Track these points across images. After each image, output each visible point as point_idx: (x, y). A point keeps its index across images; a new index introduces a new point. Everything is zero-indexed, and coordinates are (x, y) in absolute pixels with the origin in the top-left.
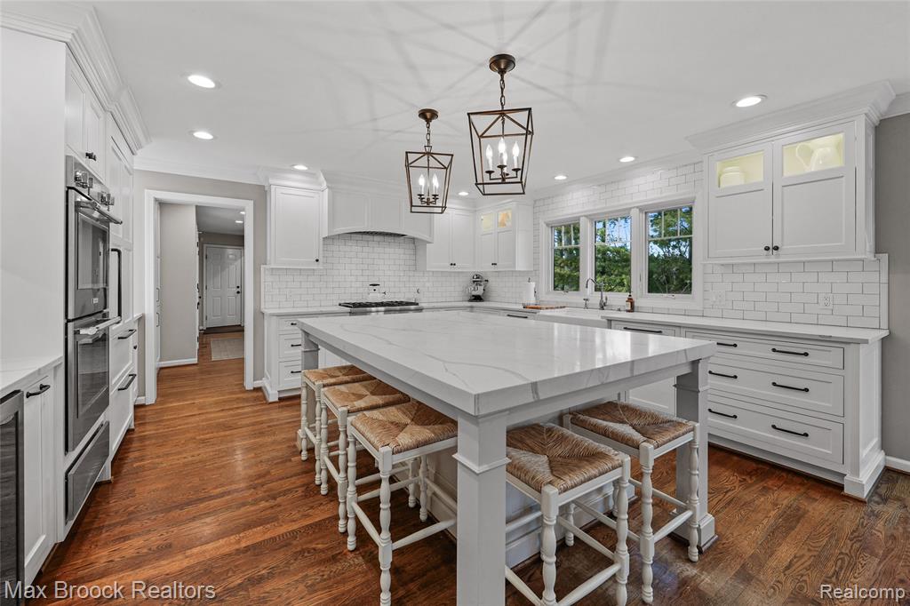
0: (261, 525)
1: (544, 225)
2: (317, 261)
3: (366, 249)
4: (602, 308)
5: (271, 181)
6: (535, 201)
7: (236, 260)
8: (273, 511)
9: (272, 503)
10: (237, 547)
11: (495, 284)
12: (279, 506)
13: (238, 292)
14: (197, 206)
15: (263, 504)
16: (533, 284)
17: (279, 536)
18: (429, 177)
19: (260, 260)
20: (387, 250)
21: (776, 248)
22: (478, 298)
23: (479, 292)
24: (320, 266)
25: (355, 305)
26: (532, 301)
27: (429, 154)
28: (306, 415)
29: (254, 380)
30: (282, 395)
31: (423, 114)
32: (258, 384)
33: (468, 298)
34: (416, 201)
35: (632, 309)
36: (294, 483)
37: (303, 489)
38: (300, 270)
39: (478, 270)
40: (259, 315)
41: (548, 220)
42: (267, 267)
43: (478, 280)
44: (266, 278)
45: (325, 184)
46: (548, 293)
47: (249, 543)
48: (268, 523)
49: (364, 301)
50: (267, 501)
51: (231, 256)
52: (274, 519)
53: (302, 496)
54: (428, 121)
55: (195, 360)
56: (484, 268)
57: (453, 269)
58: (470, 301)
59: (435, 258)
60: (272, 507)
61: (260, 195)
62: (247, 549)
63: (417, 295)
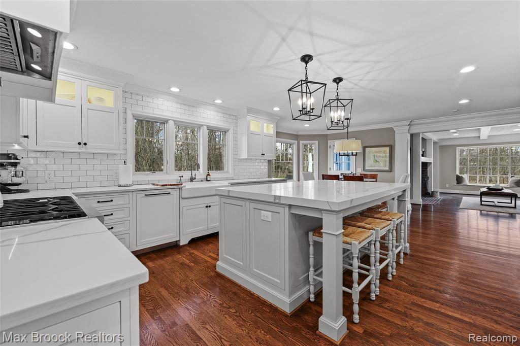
0: (423, 306)
8: (411, 307)
9: (409, 312)
10: (441, 306)
12: (406, 307)
15: (414, 315)
17: (418, 296)
21: (264, 155)
36: (385, 312)
37: (383, 305)
47: (435, 304)
48: (419, 304)
50: (411, 315)
52: (413, 303)
53: (389, 302)
60: (411, 309)
62: (437, 302)
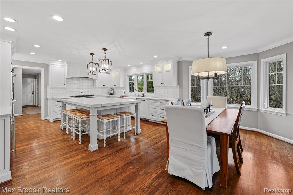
1: (127, 76)
2: (64, 85)
3: (78, 81)
4: (138, 96)
5: (50, 63)
6: (125, 70)
7: (32, 83)
11: (116, 91)
13: (33, 94)
14: (22, 69)
15: (54, 136)
16: (124, 91)
18: (92, 67)
19: (46, 84)
20: (85, 82)
21: (163, 84)
22: (111, 94)
23: (112, 93)
24: (65, 86)
25: (75, 96)
26: (124, 95)
27: (92, 63)
28: (63, 120)
29: (45, 117)
30: (55, 120)
31: (91, 54)
32: (46, 118)
33: (109, 94)
34: (89, 73)
35: (143, 96)
38: (59, 87)
39: (111, 87)
40: (46, 99)
41: (128, 75)
42: (48, 86)
43: (111, 89)
44: (48, 89)
45: (66, 65)
46: (128, 93)
48: (55, 139)
49: (78, 96)
51: (29, 82)
52: (57, 138)
54: (92, 56)
55: (22, 114)
56: (112, 87)
57: (104, 87)
58: (109, 95)
59: (99, 84)
61: (47, 67)
63: (94, 94)
